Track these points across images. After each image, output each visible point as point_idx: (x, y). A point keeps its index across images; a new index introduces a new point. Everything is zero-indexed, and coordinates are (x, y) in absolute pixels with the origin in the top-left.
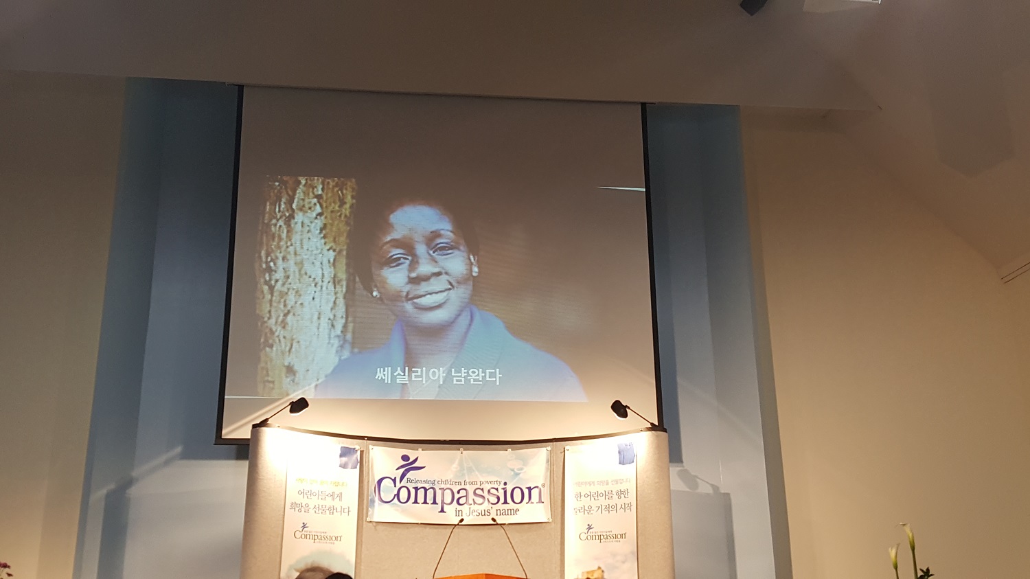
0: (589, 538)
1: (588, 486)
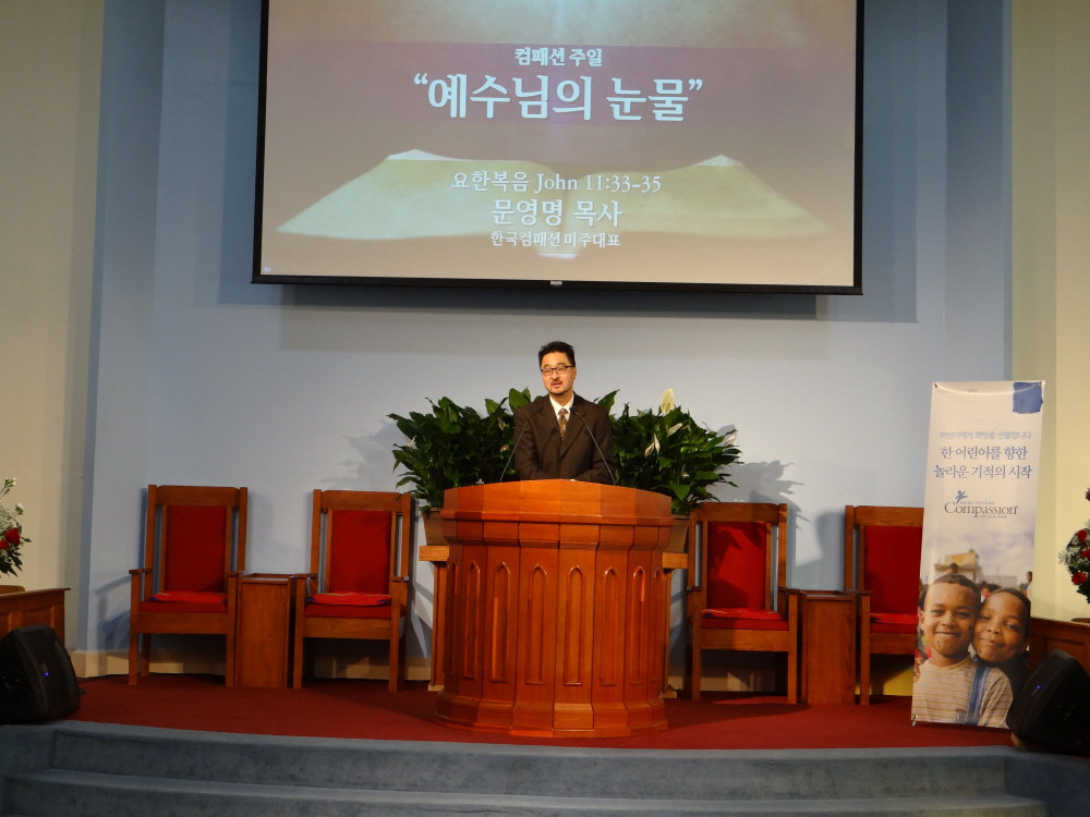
0: (959, 510)
1: (962, 438)
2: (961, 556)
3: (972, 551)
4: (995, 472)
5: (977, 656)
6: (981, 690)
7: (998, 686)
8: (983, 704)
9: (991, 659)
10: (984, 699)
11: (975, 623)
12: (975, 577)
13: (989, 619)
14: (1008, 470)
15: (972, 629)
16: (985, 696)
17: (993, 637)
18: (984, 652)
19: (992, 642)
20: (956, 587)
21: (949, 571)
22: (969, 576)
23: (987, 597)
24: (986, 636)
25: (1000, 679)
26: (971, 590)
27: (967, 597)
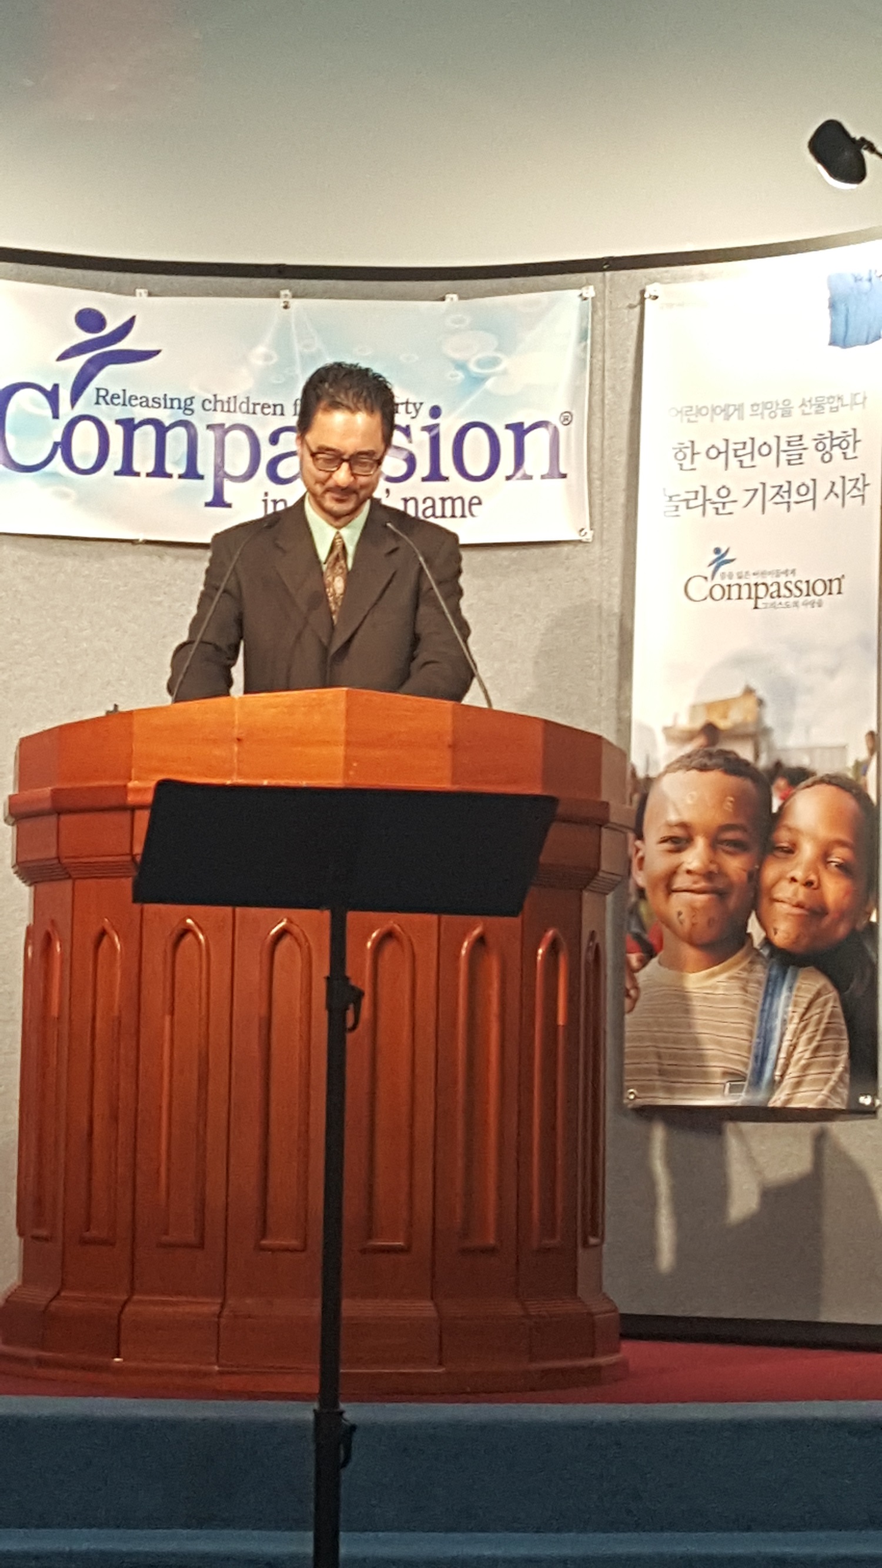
0: (717, 592)
1: (719, 419)
2: (726, 705)
3: (749, 691)
4: (795, 497)
5: (767, 942)
6: (778, 1023)
7: (815, 1010)
8: (783, 1055)
9: (799, 949)
10: (786, 1044)
11: (761, 862)
12: (757, 756)
13: (791, 850)
14: (823, 490)
15: (754, 877)
16: (788, 1036)
17: (802, 893)
19: (799, 905)
20: (714, 777)
21: (699, 742)
22: (745, 752)
23: (785, 799)
24: (785, 891)
25: (818, 994)
26: (748, 784)
27: (740, 801)
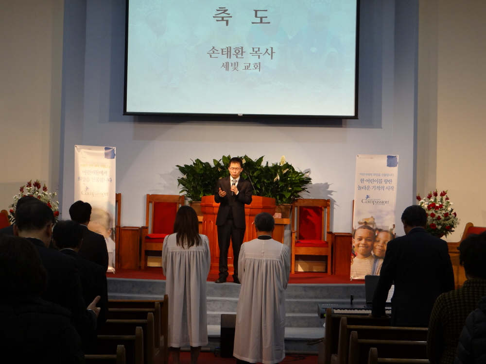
18: (377, 253)
